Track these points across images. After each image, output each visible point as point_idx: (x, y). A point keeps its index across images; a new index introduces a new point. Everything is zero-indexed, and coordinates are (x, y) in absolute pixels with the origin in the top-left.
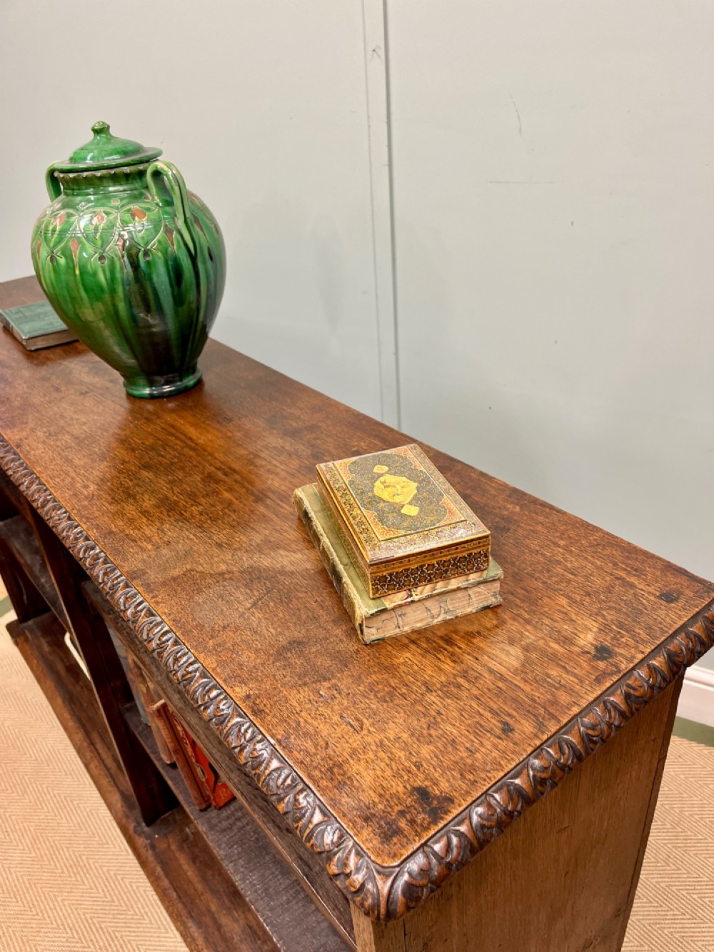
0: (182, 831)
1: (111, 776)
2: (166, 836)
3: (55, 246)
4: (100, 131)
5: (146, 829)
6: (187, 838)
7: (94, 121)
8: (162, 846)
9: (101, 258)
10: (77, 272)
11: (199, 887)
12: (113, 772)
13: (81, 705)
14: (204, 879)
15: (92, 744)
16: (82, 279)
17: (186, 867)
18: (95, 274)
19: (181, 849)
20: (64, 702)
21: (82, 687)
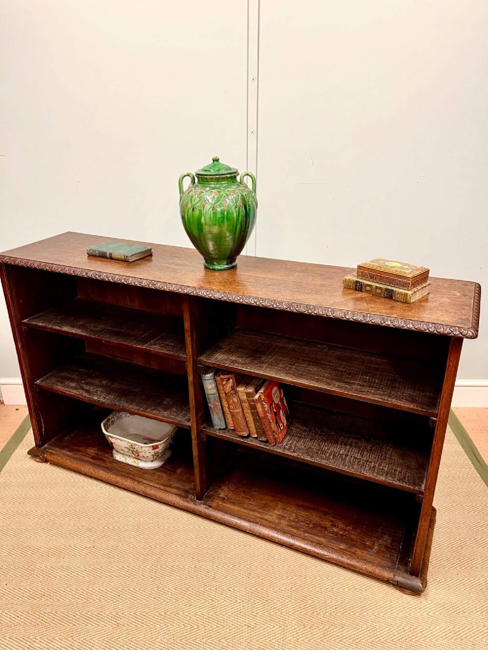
0: (219, 497)
1: (163, 490)
2: (212, 501)
3: (215, 204)
4: (216, 160)
5: (200, 502)
6: (224, 499)
7: (214, 156)
8: (214, 505)
9: (236, 207)
10: (226, 213)
11: (246, 511)
12: (163, 488)
13: (118, 470)
14: (246, 508)
15: (139, 482)
16: (227, 216)
17: (232, 507)
18: (233, 214)
19: (225, 502)
20: (105, 472)
21: (110, 463)
